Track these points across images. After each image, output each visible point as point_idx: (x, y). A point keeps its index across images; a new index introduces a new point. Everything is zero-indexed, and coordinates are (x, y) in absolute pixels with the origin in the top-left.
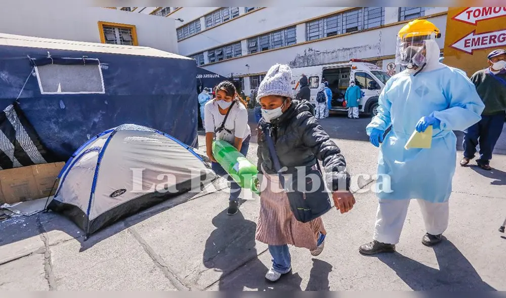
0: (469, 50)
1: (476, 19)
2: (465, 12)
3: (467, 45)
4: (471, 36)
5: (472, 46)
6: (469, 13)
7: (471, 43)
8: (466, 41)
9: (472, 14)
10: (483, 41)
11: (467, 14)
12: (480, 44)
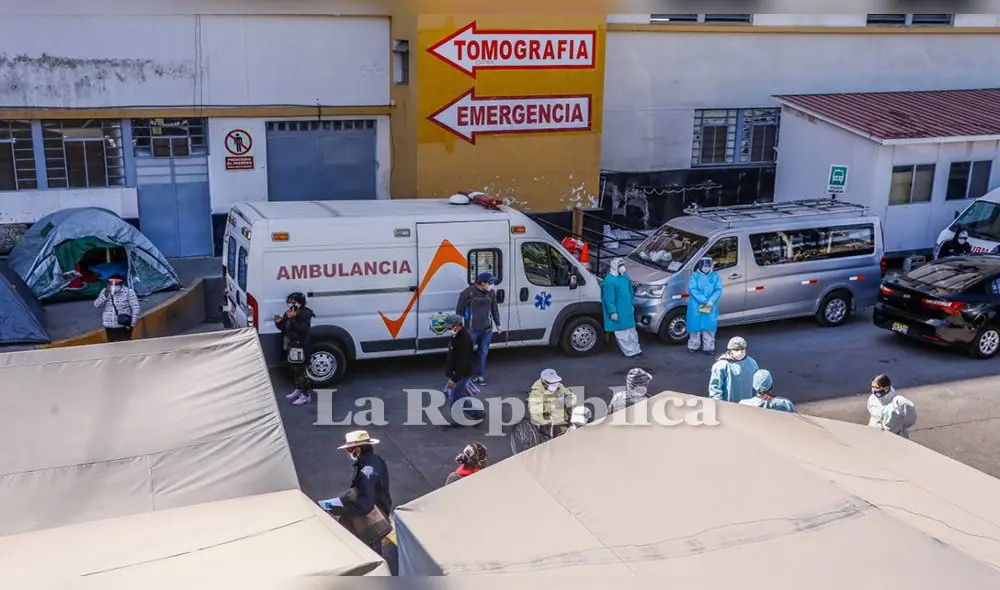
0: (467, 131)
1: (474, 63)
2: (452, 42)
3: (463, 119)
4: (467, 101)
5: (472, 124)
6: (460, 44)
7: (469, 116)
8: (460, 109)
9: (464, 48)
10: (490, 115)
11: (457, 47)
12: (486, 121)
